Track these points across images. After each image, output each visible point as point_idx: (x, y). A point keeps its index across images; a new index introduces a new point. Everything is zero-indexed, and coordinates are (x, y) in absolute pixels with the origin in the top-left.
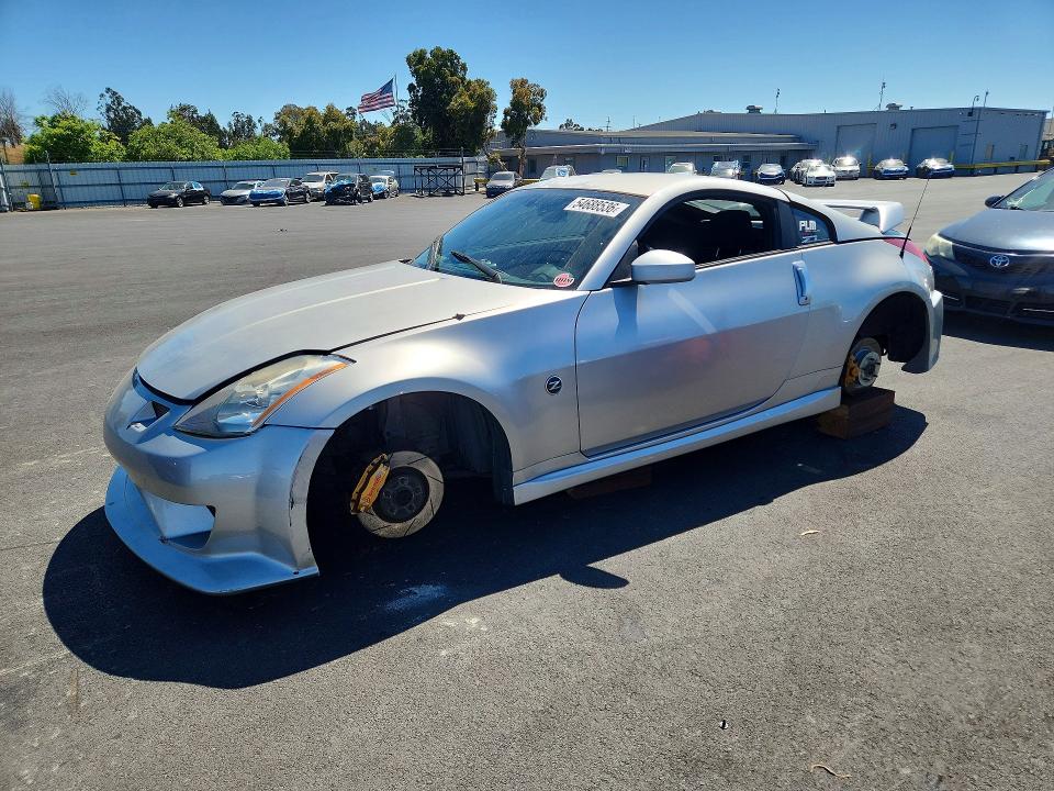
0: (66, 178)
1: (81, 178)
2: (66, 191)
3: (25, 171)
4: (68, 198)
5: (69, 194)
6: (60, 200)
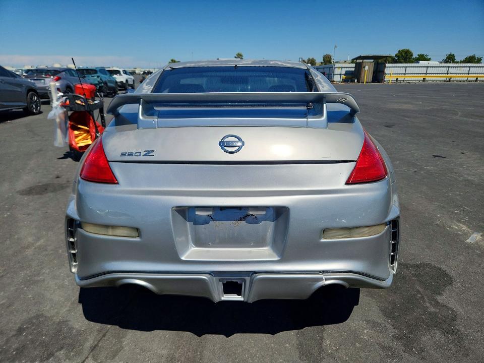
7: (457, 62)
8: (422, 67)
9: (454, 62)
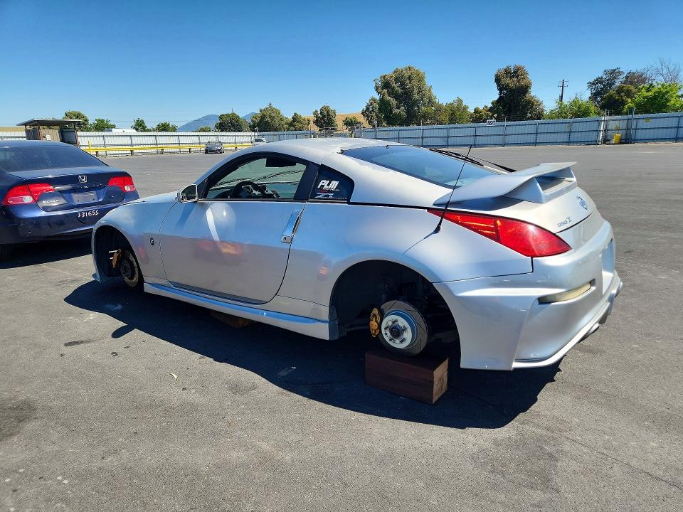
0: (642, 124)
1: (652, 123)
2: (639, 132)
3: (620, 120)
4: (638, 137)
5: (640, 134)
6: (633, 138)
7: (149, 131)
8: (116, 136)
9: (144, 129)
